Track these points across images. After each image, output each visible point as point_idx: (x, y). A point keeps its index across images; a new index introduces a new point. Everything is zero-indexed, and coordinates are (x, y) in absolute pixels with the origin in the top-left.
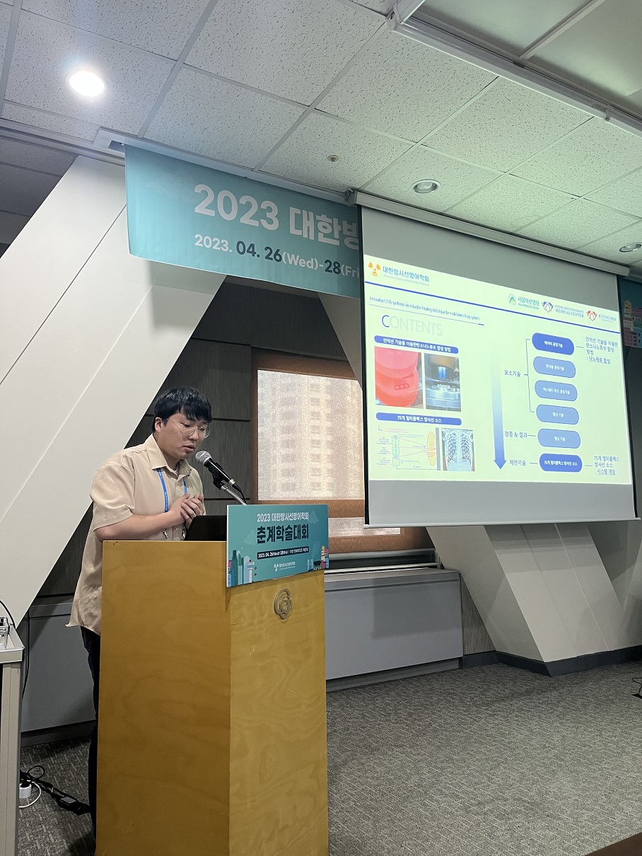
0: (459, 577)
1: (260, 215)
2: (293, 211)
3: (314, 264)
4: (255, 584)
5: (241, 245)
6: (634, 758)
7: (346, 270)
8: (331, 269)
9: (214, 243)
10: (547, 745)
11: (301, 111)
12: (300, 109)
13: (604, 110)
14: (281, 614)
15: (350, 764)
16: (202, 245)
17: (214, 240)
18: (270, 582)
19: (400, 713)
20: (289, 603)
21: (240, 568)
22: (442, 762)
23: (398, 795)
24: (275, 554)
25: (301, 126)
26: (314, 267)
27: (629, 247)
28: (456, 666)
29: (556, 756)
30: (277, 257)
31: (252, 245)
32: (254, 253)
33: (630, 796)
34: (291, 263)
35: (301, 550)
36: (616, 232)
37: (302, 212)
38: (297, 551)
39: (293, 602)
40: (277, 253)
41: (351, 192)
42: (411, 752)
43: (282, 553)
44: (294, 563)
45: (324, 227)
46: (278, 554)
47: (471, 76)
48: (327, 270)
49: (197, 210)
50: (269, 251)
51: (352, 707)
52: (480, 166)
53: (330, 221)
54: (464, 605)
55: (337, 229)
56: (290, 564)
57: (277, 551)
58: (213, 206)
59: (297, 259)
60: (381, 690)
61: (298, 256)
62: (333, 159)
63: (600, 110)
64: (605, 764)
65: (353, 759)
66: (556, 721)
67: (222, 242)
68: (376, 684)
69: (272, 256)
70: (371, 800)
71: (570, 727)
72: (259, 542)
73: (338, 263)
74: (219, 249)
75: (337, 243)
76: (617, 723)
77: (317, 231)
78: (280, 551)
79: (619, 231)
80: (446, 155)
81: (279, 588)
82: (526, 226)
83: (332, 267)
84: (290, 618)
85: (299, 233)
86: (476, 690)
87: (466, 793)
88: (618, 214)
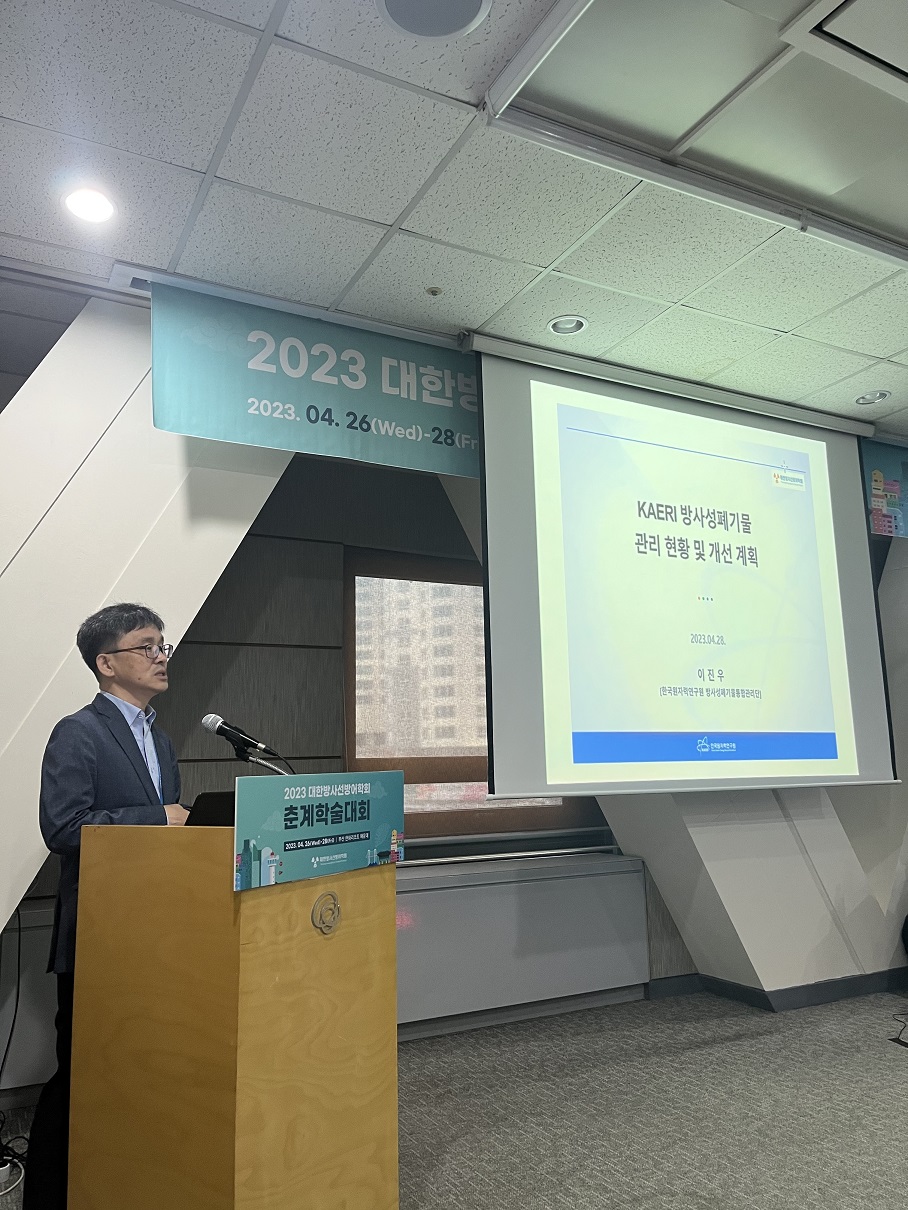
0: (642, 868)
1: (340, 368)
2: (387, 363)
3: (415, 433)
4: (279, 886)
5: (312, 410)
6: (872, 1135)
7: (462, 440)
8: (441, 439)
9: (274, 410)
10: (750, 1114)
11: (381, 232)
12: (379, 230)
13: (797, 217)
14: (323, 928)
15: (462, 1140)
16: (257, 412)
17: (275, 405)
18: (305, 882)
19: (547, 1066)
20: (336, 910)
21: (255, 864)
22: (593, 1138)
23: (520, 1186)
24: (314, 843)
25: (384, 252)
26: (417, 437)
27: (868, 397)
28: (641, 996)
29: (759, 1131)
30: (364, 425)
31: (329, 411)
32: (330, 421)
33: (855, 1191)
34: (383, 432)
35: (356, 837)
36: (845, 378)
37: (399, 363)
38: (350, 838)
39: (342, 910)
40: (363, 420)
41: (466, 335)
42: (552, 1124)
43: (326, 841)
44: (345, 855)
45: (430, 382)
46: (318, 843)
47: (606, 180)
48: (435, 441)
49: (250, 365)
50: (352, 417)
51: (480, 1055)
52: (637, 296)
53: (439, 373)
54: (650, 907)
55: (449, 384)
56: (340, 856)
57: (316, 840)
58: (273, 359)
59: (393, 428)
60: (526, 1030)
61: (394, 424)
62: (434, 292)
63: (793, 217)
64: (828, 1142)
65: (467, 1133)
66: (769, 1078)
67: (286, 407)
68: (520, 1022)
69: (356, 424)
70: (481, 1193)
71: (787, 1086)
72: (287, 827)
73: (451, 432)
74: (282, 416)
75: (449, 404)
76: (857, 1082)
77: (420, 388)
78: (321, 839)
79: (849, 377)
80: (589, 283)
81: (320, 890)
82: (718, 372)
83: (444, 437)
84: (337, 933)
85: (395, 391)
86: (662, 1032)
87: (618, 1184)
88: (845, 354)
